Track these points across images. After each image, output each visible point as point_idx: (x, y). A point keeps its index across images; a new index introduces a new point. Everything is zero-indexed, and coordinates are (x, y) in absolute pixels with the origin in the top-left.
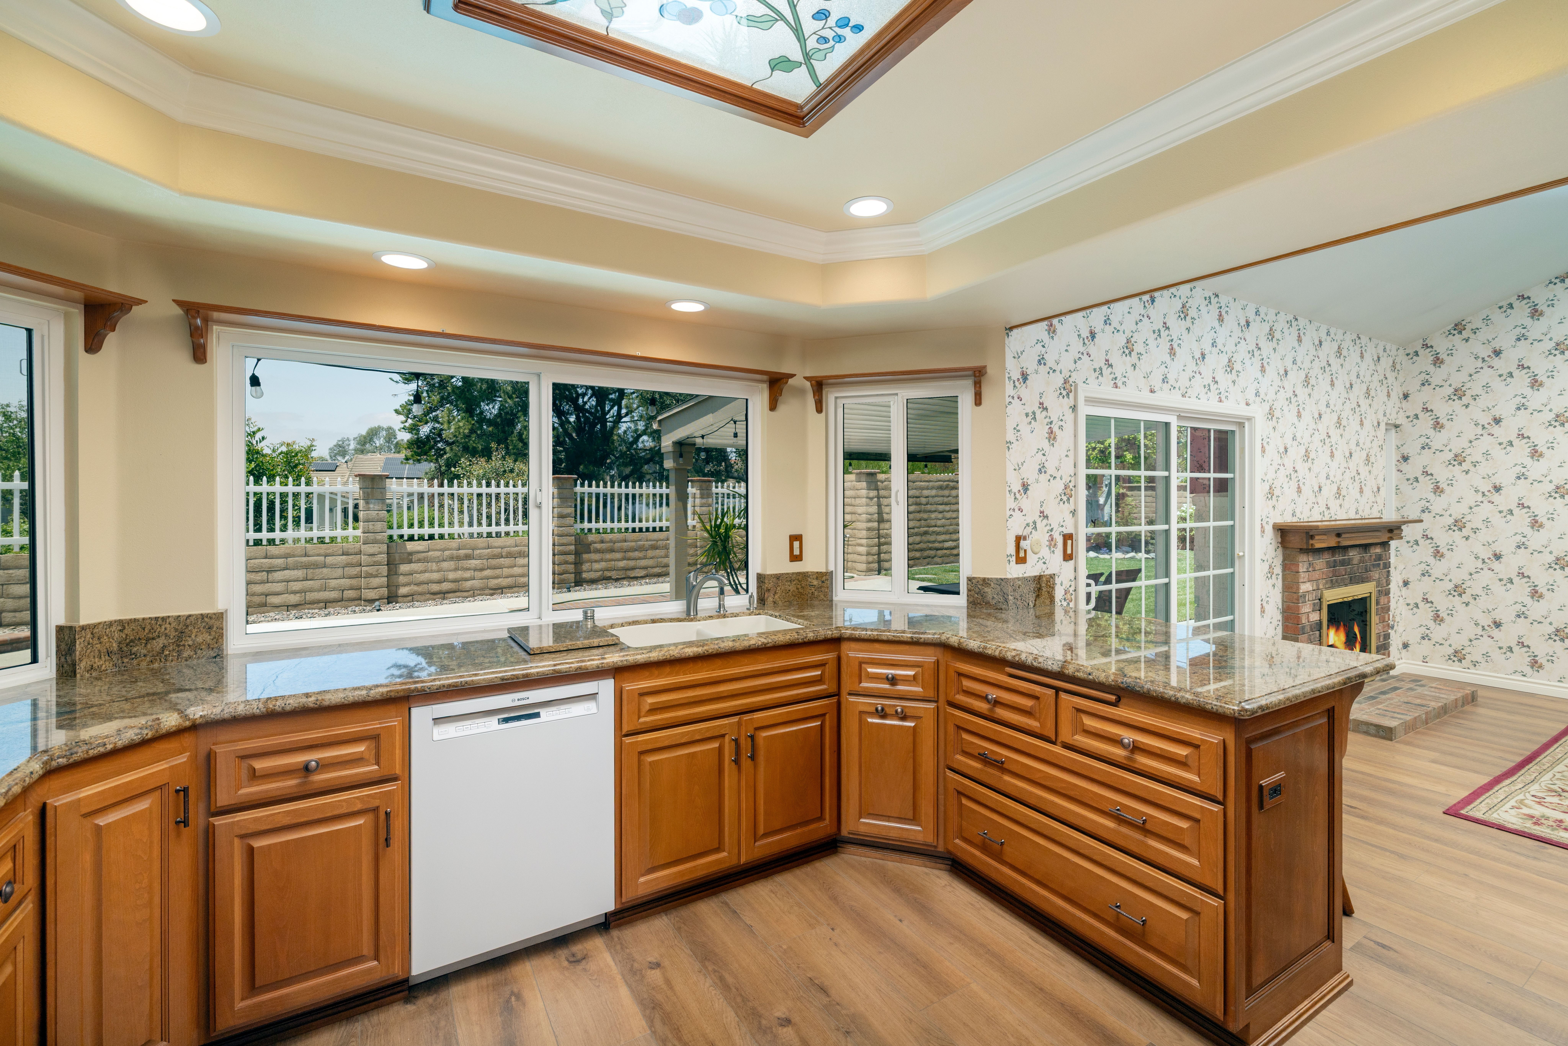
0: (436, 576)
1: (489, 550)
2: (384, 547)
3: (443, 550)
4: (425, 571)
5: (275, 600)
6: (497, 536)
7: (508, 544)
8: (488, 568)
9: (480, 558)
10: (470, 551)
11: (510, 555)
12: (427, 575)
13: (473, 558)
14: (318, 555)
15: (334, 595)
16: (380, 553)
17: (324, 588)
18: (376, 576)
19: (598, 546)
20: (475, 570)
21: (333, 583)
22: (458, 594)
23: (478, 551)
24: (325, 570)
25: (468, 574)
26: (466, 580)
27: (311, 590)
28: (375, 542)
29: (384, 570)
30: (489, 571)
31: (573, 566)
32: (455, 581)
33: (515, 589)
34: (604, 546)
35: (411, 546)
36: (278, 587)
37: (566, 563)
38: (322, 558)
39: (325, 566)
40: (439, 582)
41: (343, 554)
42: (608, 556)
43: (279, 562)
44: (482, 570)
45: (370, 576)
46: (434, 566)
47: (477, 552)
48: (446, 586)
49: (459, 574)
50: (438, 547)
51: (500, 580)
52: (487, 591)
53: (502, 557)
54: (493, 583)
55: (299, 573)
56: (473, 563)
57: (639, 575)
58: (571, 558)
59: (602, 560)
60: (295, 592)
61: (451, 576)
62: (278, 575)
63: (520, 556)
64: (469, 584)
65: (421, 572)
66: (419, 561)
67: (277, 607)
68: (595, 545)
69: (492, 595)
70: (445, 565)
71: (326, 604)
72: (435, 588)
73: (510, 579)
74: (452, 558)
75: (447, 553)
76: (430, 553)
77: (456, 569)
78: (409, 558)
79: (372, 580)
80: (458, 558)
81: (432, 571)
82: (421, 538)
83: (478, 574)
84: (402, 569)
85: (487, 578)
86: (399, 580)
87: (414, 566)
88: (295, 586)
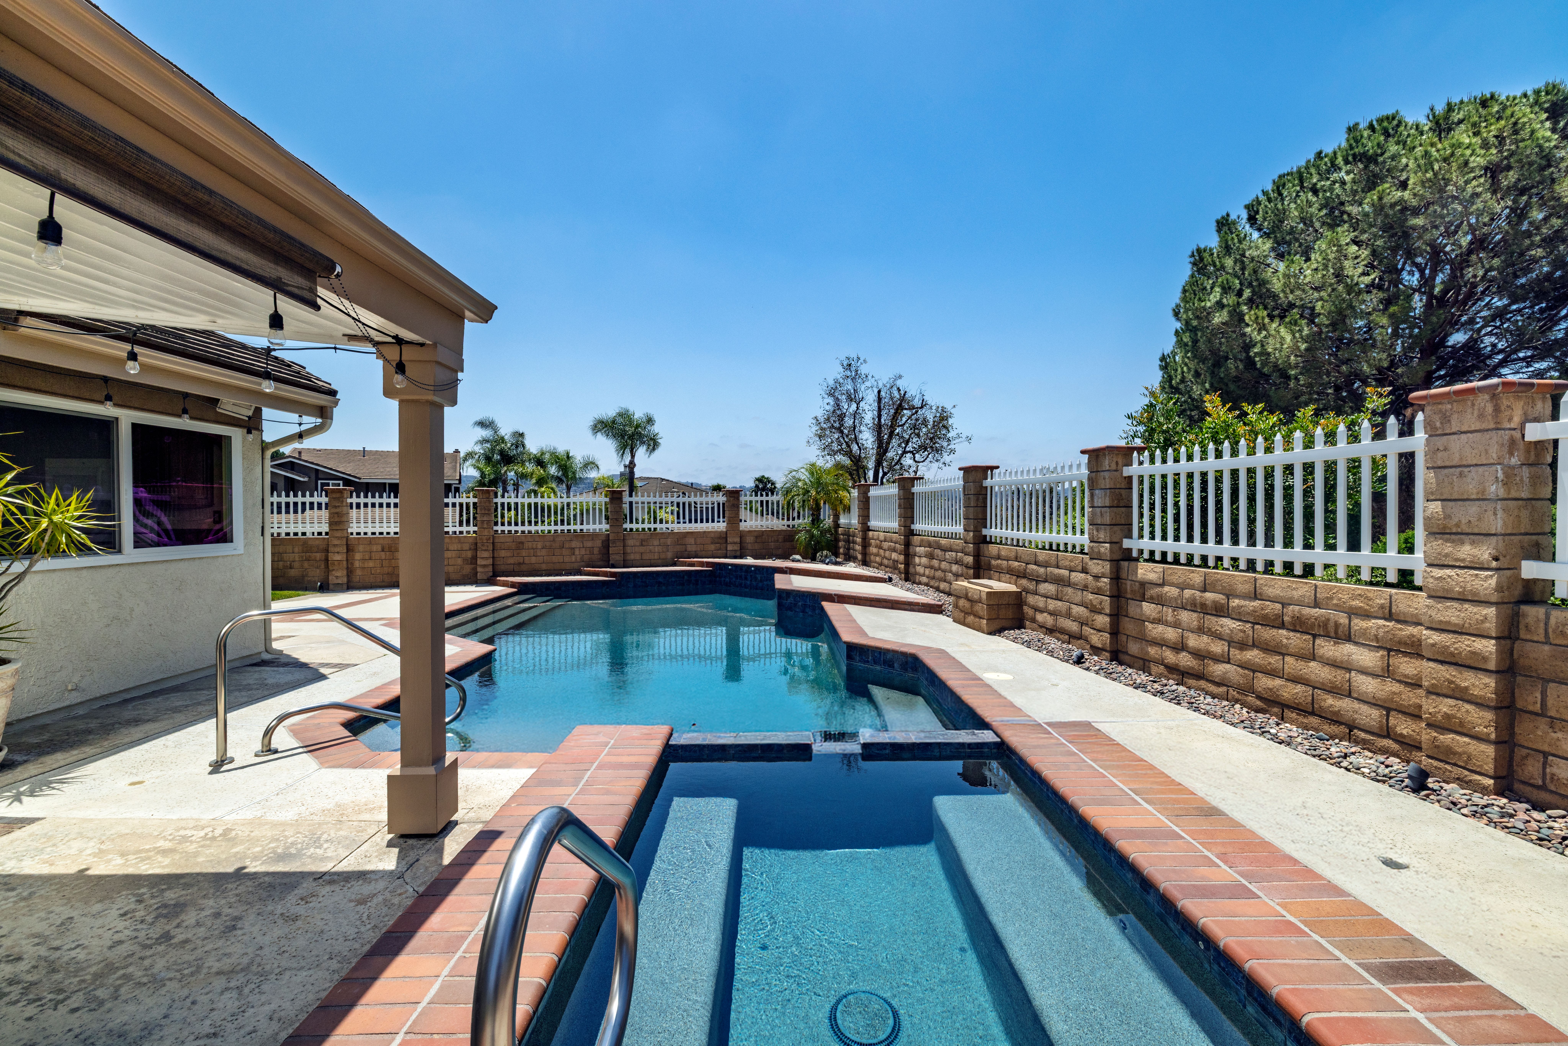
0: (1171, 634)
1: (1257, 603)
2: (1110, 567)
3: (1182, 587)
4: (1158, 621)
5: (1040, 617)
6: (1266, 572)
7: (1296, 594)
8: (1254, 646)
9: (1239, 615)
10: (1220, 598)
11: (1299, 625)
12: (1160, 628)
13: (1228, 616)
14: (1063, 568)
15: (1075, 627)
16: (1103, 576)
17: (1068, 615)
18: (1099, 612)
20: (1231, 642)
21: (1075, 610)
22: (1203, 683)
24: (1070, 590)
25: (1218, 648)
26: (1217, 659)
27: (1061, 614)
28: (1099, 556)
29: (1108, 603)
30: (1255, 652)
31: (1489, 716)
32: (1198, 655)
33: (1314, 721)
35: (1143, 571)
36: (1041, 602)
37: (1460, 695)
38: (1065, 573)
39: (1069, 584)
40: (1177, 648)
41: (1079, 571)
43: (1043, 570)
44: (1243, 646)
45: (1096, 609)
46: (1169, 615)
47: (1235, 602)
48: (1185, 660)
49: (1204, 642)
50: (1175, 579)
51: (1278, 682)
52: (1251, 699)
53: (1282, 626)
54: (1264, 683)
55: (1053, 589)
56: (1228, 625)
58: (1485, 685)
60: (1051, 613)
61: (1193, 641)
62: (1043, 588)
63: (1327, 636)
64: (1221, 669)
65: (1154, 621)
66: (1152, 600)
69: (1256, 710)
70: (1185, 616)
71: (1070, 637)
72: (1170, 657)
73: (1299, 688)
74: (1194, 606)
75: (1187, 593)
76: (1166, 589)
77: (1200, 630)
78: (1143, 591)
79: (1097, 616)
80: (1204, 609)
81: (1166, 624)
83: (1235, 654)
84: (1133, 608)
85: (1253, 668)
86: (1128, 626)
87: (1148, 608)
88: (1053, 605)
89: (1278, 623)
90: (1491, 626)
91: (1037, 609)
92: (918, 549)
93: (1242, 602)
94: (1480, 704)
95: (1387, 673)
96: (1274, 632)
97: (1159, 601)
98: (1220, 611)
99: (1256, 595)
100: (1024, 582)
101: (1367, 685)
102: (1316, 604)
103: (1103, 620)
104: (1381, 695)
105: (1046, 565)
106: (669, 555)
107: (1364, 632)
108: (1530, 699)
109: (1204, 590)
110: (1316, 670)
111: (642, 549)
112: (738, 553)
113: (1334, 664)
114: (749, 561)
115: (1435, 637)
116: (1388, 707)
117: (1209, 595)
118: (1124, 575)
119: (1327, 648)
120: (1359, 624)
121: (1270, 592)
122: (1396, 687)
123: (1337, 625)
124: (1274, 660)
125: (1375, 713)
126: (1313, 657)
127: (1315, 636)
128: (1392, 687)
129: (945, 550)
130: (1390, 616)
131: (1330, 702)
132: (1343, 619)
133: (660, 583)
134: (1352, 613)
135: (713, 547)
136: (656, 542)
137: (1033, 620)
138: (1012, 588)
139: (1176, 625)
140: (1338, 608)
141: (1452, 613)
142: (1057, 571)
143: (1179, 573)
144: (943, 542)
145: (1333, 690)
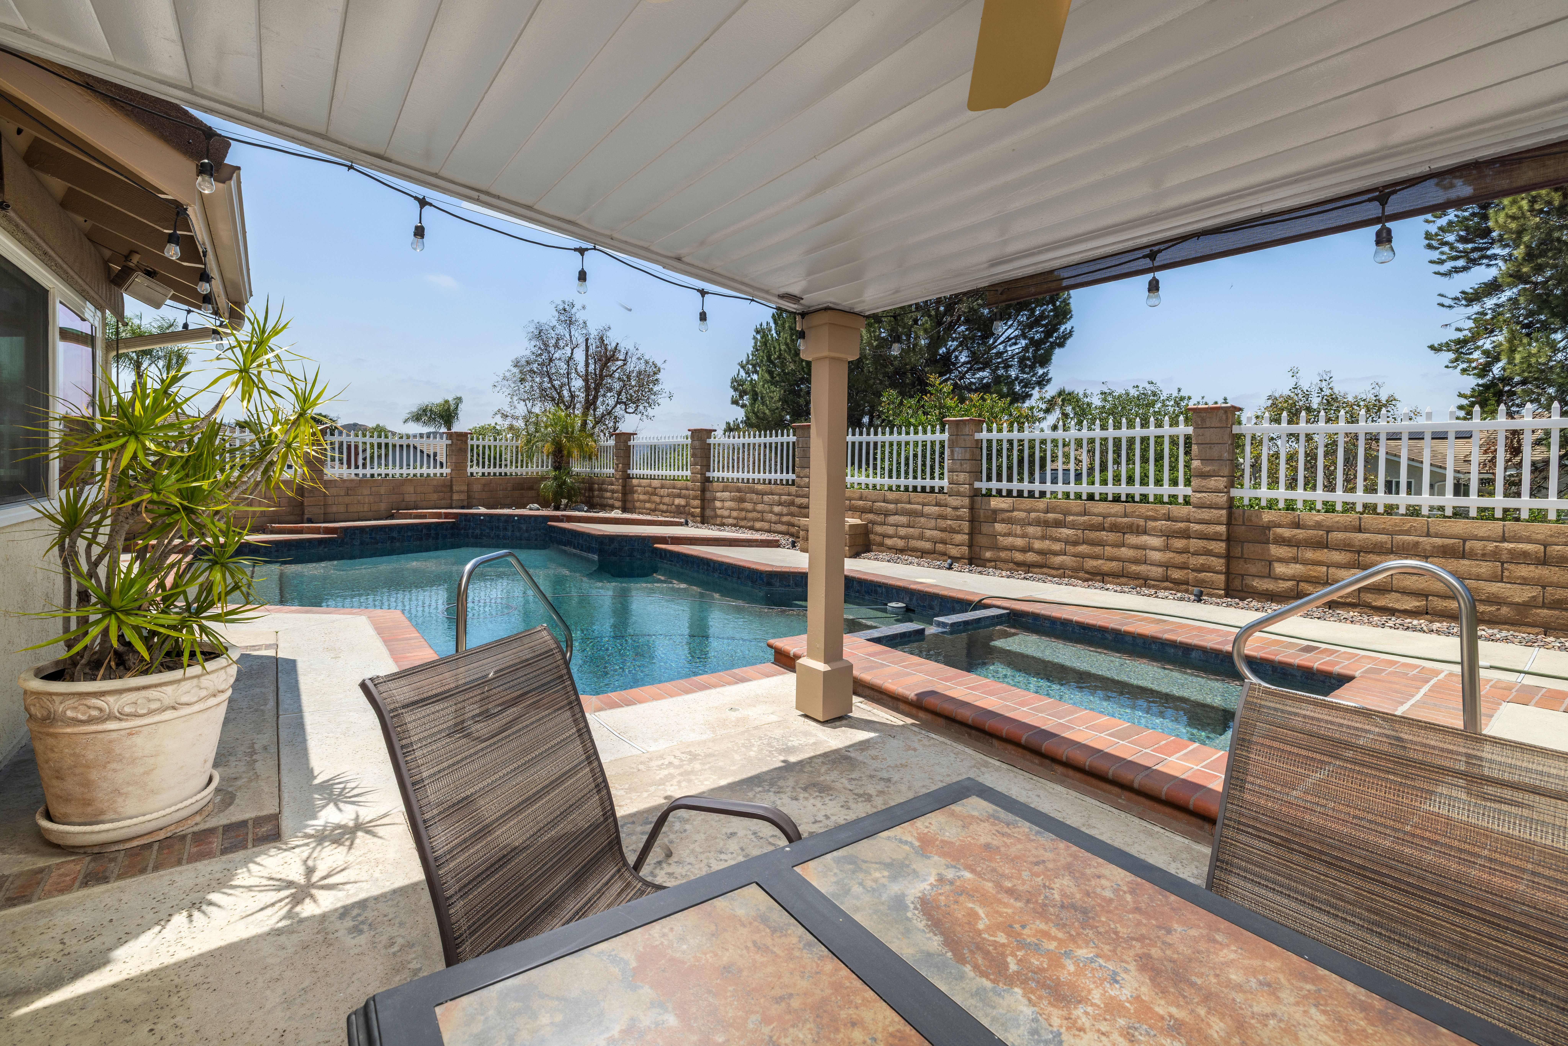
0: (1019, 542)
1: (1086, 518)
2: (966, 501)
3: (1029, 511)
4: (1009, 535)
5: (889, 542)
7: (1112, 511)
8: (1084, 543)
9: (1073, 526)
10: (1059, 516)
11: (1115, 528)
12: (1010, 539)
13: (1065, 527)
14: (918, 504)
15: (928, 545)
16: (962, 507)
17: (921, 537)
18: (958, 533)
19: (1286, 533)
20: (1067, 542)
21: (928, 533)
22: (1045, 570)
23: (1071, 518)
24: (922, 520)
25: (1057, 547)
26: (1056, 554)
27: (913, 538)
28: (958, 494)
29: (966, 526)
30: (1085, 546)
31: (1222, 561)
32: (1041, 552)
33: (1124, 580)
34: (1300, 534)
35: (996, 503)
36: (890, 530)
37: (1208, 553)
38: (920, 507)
39: (922, 515)
40: (1024, 550)
41: (936, 505)
42: (1310, 554)
43: (892, 506)
44: (1075, 543)
45: (953, 531)
46: (1018, 530)
48: (1030, 557)
49: (1046, 544)
50: (1023, 506)
51: (1101, 562)
52: (1081, 574)
53: (1104, 529)
54: (1091, 563)
55: (903, 519)
56: (1065, 532)
57: (1397, 606)
58: (1220, 547)
59: (1295, 560)
60: (901, 538)
61: (1037, 545)
62: (892, 519)
63: (1132, 532)
64: (1058, 559)
65: (1005, 535)
66: (1003, 521)
67: (890, 548)
68: (1279, 530)
69: (1086, 580)
70: (1031, 530)
71: (923, 553)
72: (1019, 556)
73: (1114, 563)
74: (1038, 523)
75: (1033, 515)
76: (1015, 513)
77: (1043, 538)
78: (994, 516)
79: (955, 536)
80: (1046, 524)
81: (1016, 536)
82: (1009, 493)
83: (1070, 549)
84: (986, 528)
85: (1083, 556)
86: (981, 540)
87: (998, 527)
88: (902, 531)
89: (1101, 528)
90: (1224, 519)
91: (885, 536)
92: (719, 494)
93: (1076, 518)
94: (1218, 556)
95: (1167, 548)
96: (1098, 533)
97: (1010, 521)
98: (1058, 524)
99: (1085, 513)
100: (871, 516)
101: (1156, 556)
102: (1126, 516)
103: (963, 538)
104: (1163, 560)
105: (896, 502)
106: (383, 506)
107: (1154, 528)
108: (1237, 552)
109: (1047, 512)
110: (1125, 552)
111: (347, 500)
112: (465, 503)
113: (1136, 547)
114: (482, 510)
115: (1197, 527)
116: (1166, 566)
117: (1050, 515)
118: (977, 506)
119: (1132, 539)
120: (1151, 524)
121: (1096, 510)
122: (1172, 555)
123: (1138, 526)
124: (1098, 550)
125: (1160, 570)
126: (1123, 545)
127: (1124, 534)
128: (1169, 555)
129: (763, 494)
130: (1169, 519)
131: (1134, 568)
132: (1142, 522)
133: (393, 539)
134: (1147, 518)
135: (435, 496)
136: (366, 491)
137: (882, 544)
138: (858, 521)
139: (1023, 536)
140: (1139, 517)
141: (1206, 514)
142: (908, 506)
143: (1027, 503)
144: (760, 487)
145: (1136, 562)
